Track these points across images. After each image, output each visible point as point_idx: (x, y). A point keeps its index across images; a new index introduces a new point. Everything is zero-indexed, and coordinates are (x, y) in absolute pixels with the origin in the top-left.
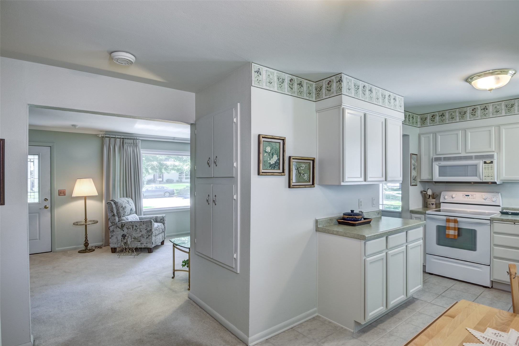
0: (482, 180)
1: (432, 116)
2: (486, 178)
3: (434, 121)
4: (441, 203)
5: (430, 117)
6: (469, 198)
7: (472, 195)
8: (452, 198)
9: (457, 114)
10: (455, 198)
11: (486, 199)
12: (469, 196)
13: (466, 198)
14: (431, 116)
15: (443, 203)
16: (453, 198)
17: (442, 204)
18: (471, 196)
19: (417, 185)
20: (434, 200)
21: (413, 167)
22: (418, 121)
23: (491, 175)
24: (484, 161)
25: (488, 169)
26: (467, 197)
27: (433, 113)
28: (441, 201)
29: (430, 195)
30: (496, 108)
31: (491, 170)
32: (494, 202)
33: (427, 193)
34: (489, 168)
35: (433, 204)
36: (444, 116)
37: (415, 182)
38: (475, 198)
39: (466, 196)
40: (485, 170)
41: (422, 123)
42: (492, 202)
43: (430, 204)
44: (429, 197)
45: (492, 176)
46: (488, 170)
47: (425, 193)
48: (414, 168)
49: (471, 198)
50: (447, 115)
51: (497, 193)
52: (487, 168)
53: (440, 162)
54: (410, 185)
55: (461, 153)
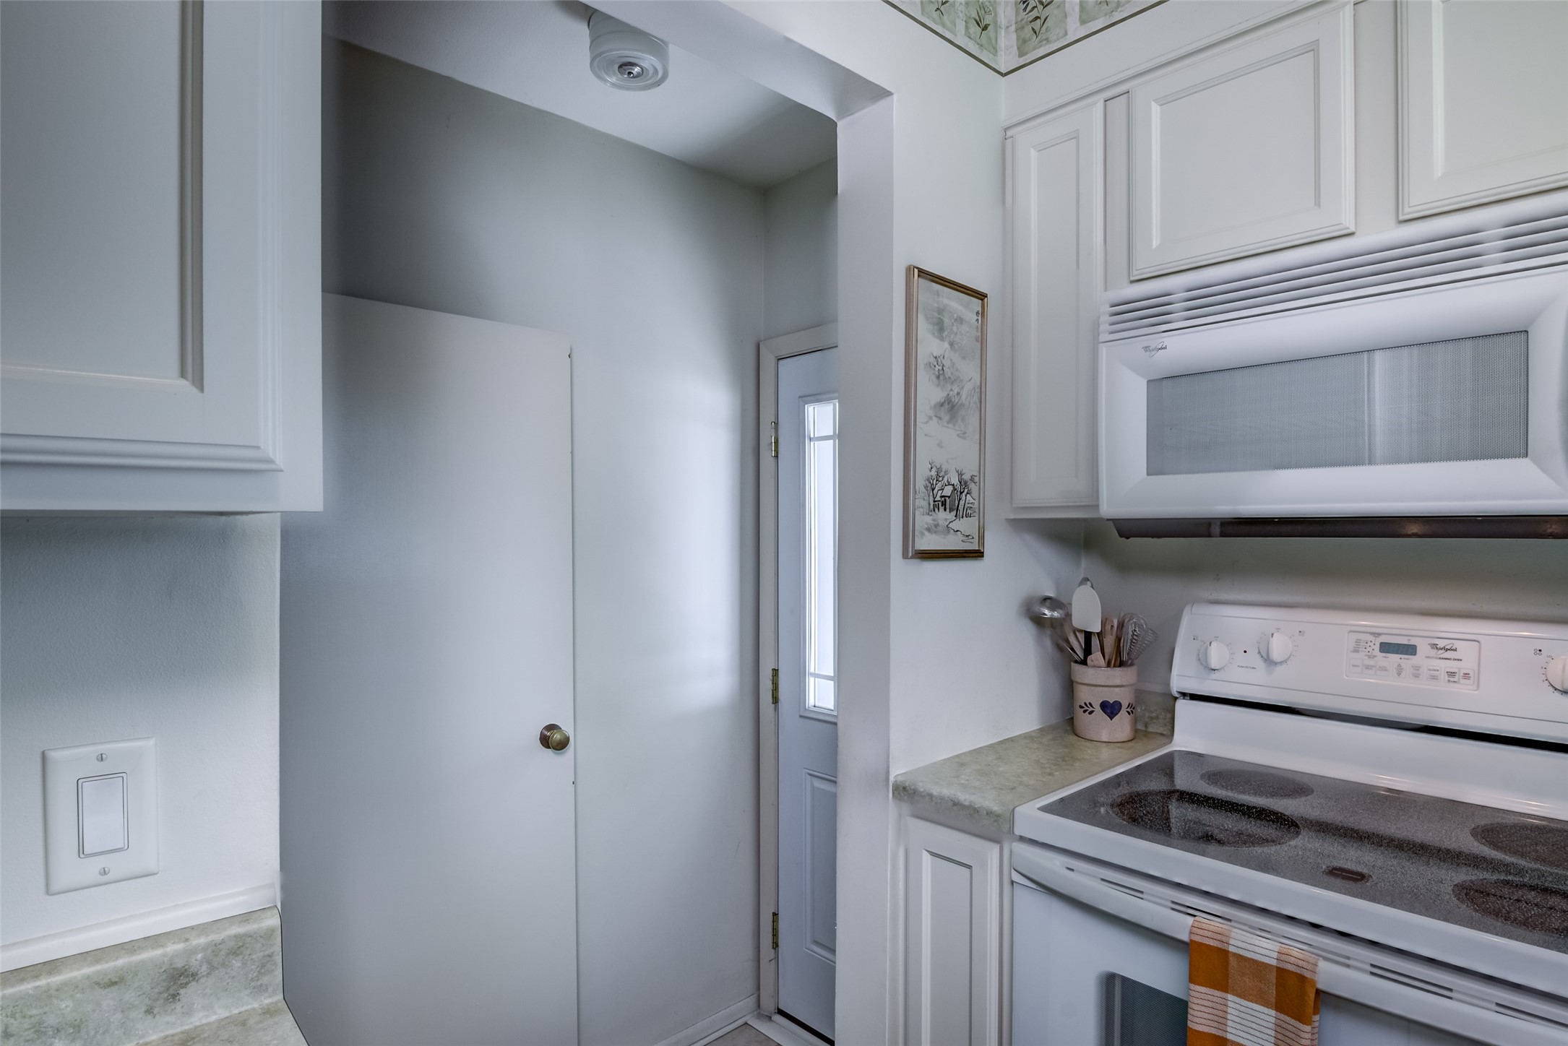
4: (1176, 698)
6: (1417, 668)
7: (1441, 643)
8: (1259, 663)
10: (1285, 661)
12: (1410, 650)
13: (1384, 669)
15: (1194, 697)
16: (1268, 661)
17: (1182, 707)
18: (1433, 652)
19: (977, 554)
20: (1119, 676)
21: (929, 393)
26: (1394, 658)
28: (1181, 678)
29: (1088, 635)
33: (1068, 616)
35: (1111, 709)
37: (954, 526)
38: (1466, 676)
39: (1387, 648)
43: (1087, 708)
44: (1088, 651)
47: (1056, 614)
48: (950, 408)
49: (1434, 678)
53: (1154, 341)
54: (905, 556)
55: (1352, 229)
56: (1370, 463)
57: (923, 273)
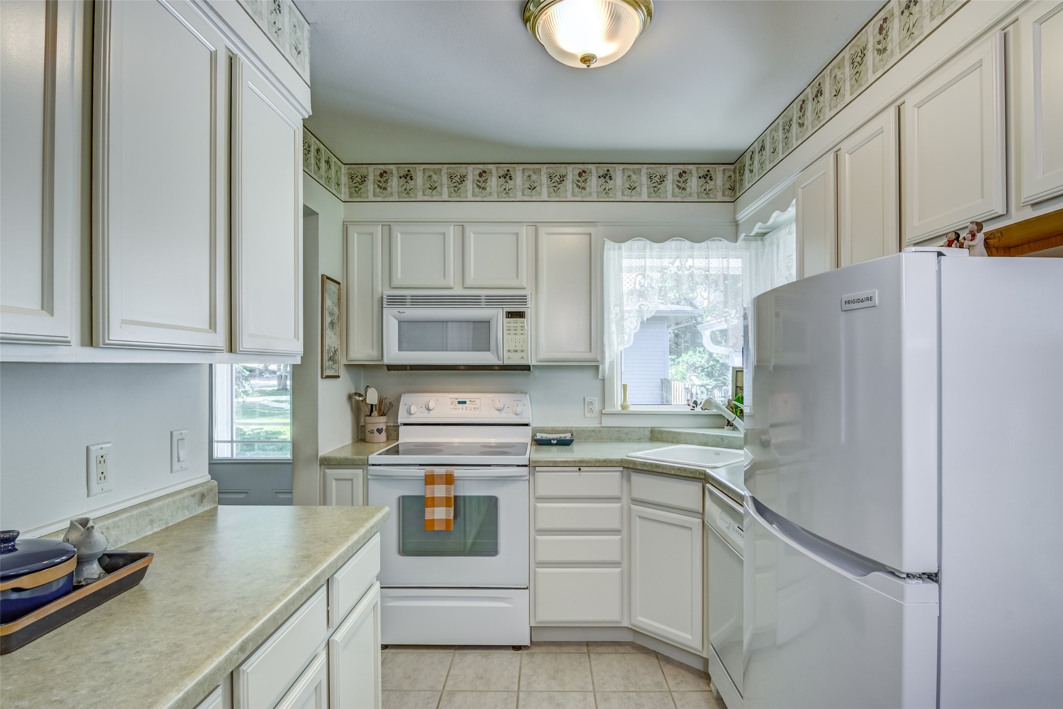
0: (501, 361)
1: (381, 175)
2: (510, 354)
3: (385, 189)
4: (399, 426)
5: (374, 175)
6: (466, 407)
7: (472, 400)
8: (426, 411)
9: (445, 179)
10: (433, 409)
11: (502, 409)
12: (465, 403)
13: (459, 409)
14: (378, 173)
15: (405, 424)
16: (429, 410)
17: (402, 429)
18: (470, 403)
19: (338, 377)
20: (383, 419)
21: (328, 319)
22: (343, 182)
23: (520, 347)
24: (506, 310)
25: (515, 332)
26: (461, 405)
27: (382, 167)
28: (401, 420)
29: (372, 405)
30: (530, 179)
31: (522, 334)
32: (518, 417)
33: (365, 399)
34: (516, 330)
35: (380, 431)
36: (411, 178)
37: (333, 367)
38: (478, 408)
39: (459, 403)
40: (509, 334)
41: (353, 190)
42: (515, 416)
43: (372, 432)
44: (372, 411)
45: (522, 351)
46: (516, 334)
47: (361, 399)
48: (332, 324)
49: (471, 410)
50: (419, 179)
51: (522, 393)
52: (512, 329)
53: (401, 310)
54: (322, 377)
55: (453, 287)
56: (447, 351)
57: (328, 278)
